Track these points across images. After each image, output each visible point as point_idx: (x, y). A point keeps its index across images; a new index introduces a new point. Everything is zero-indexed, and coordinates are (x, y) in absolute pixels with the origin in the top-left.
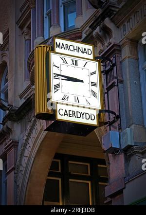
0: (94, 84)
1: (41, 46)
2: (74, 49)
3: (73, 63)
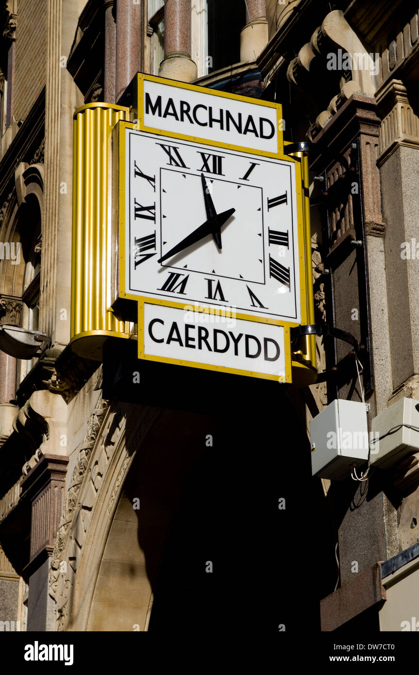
0: (278, 238)
1: (94, 108)
2: (211, 120)
3: (206, 165)
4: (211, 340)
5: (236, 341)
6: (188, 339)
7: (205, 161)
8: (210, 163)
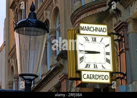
0: (108, 54)
1: (71, 30)
2: (94, 30)
3: (93, 40)
4: (95, 77)
5: (100, 77)
6: (90, 77)
7: (93, 39)
8: (94, 39)
